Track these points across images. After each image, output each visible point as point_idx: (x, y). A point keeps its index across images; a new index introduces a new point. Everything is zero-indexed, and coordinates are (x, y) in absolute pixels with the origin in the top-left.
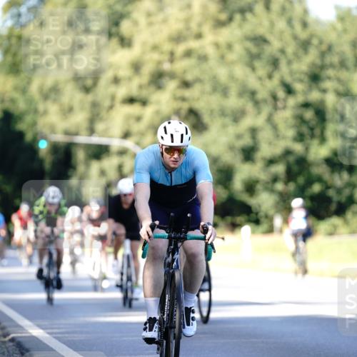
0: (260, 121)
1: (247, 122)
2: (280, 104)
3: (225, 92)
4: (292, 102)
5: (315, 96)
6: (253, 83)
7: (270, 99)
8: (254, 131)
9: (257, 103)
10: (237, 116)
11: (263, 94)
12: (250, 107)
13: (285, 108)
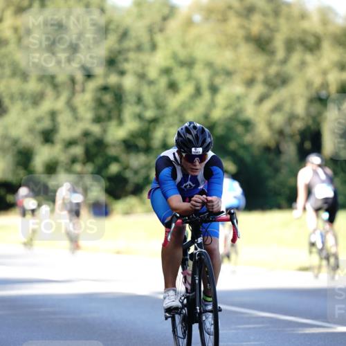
0: (60, 104)
1: (46, 106)
2: (78, 87)
3: (25, 76)
4: (92, 85)
5: (113, 79)
7: (69, 82)
8: (53, 114)
9: (55, 86)
10: (37, 99)
11: (61, 78)
12: (49, 92)
13: (83, 91)
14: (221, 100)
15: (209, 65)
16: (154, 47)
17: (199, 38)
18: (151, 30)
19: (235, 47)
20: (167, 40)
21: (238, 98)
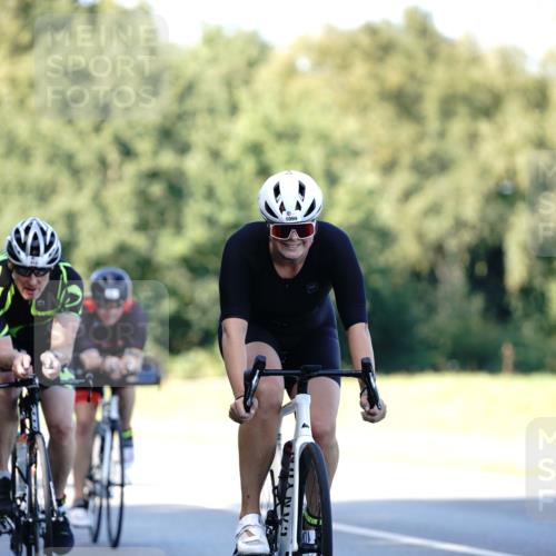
0: (82, 201)
1: (61, 203)
2: (111, 173)
3: (26, 156)
4: (131, 170)
5: (167, 160)
6: (69, 141)
7: (98, 165)
8: (71, 218)
9: (76, 172)
10: (44, 194)
11: (85, 158)
12: (65, 180)
13: (120, 178)
14: (343, 195)
15: (323, 138)
16: (234, 109)
17: (305, 95)
18: (229, 84)
19: (364, 110)
20: (256, 98)
21: (372, 193)
